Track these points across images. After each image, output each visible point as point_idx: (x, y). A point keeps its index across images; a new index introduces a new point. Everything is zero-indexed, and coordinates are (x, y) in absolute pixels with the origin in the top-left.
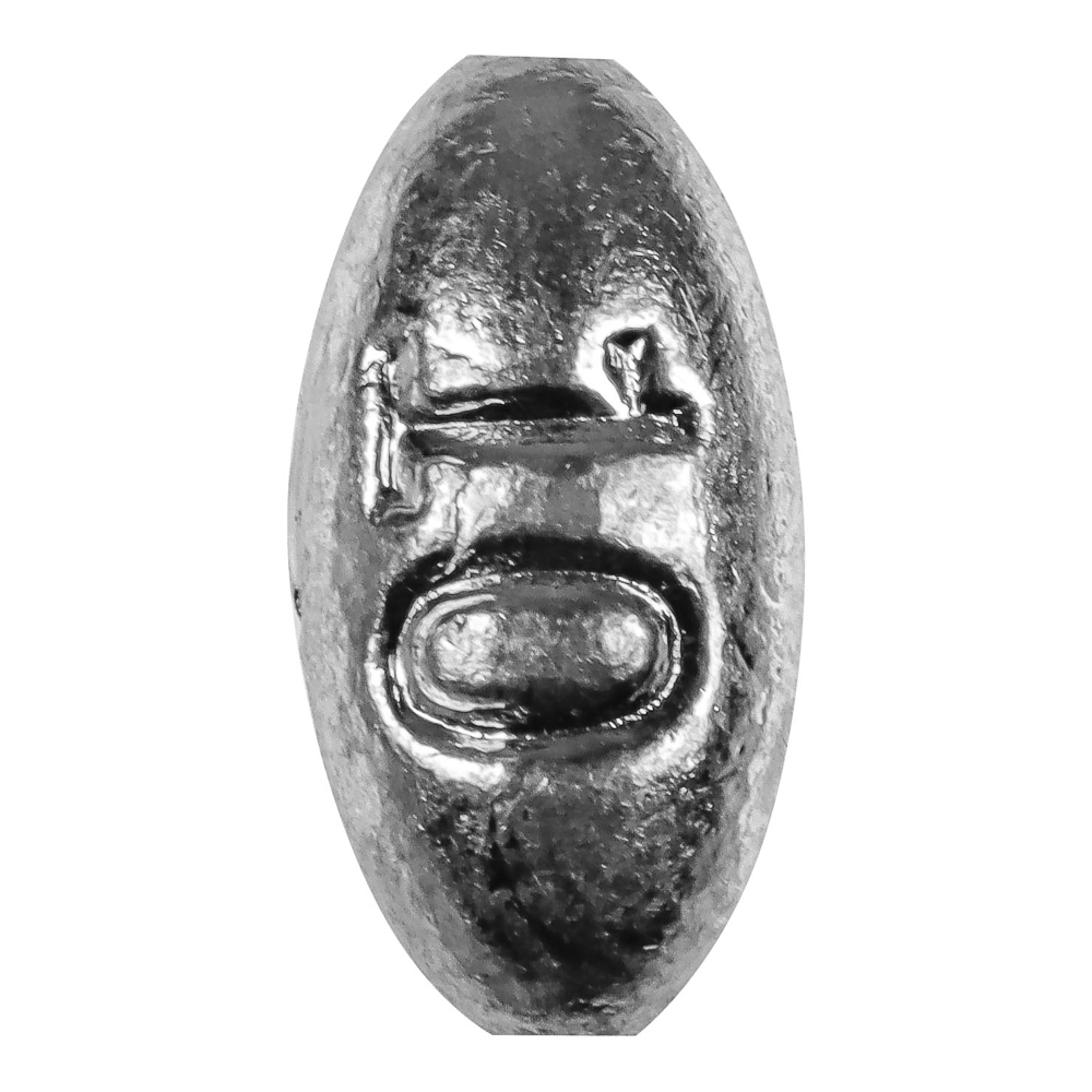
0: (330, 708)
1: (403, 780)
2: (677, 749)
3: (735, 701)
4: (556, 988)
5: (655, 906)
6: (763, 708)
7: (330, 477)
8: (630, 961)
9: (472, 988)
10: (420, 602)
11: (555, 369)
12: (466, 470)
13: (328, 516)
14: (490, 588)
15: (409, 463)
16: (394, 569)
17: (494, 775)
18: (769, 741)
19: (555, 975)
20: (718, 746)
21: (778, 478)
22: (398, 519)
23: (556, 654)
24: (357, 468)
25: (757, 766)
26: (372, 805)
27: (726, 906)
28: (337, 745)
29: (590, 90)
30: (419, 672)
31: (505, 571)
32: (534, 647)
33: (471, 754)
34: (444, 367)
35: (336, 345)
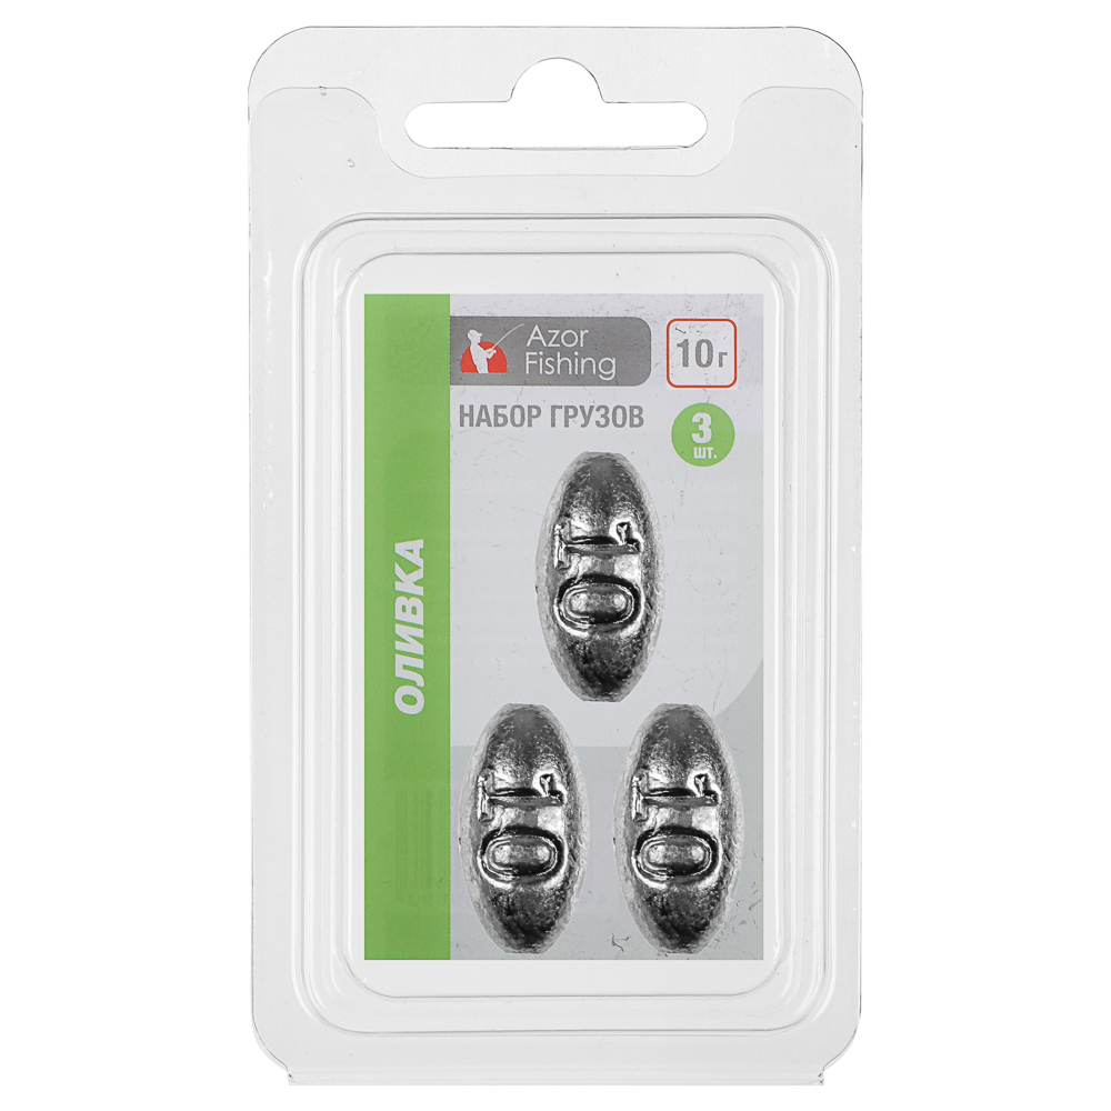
0: (544, 616)
1: (562, 635)
2: (632, 630)
3: (647, 618)
4: (600, 690)
5: (626, 669)
6: (655, 619)
7: (546, 558)
8: (619, 683)
9: (578, 689)
10: (568, 590)
11: (604, 532)
12: (580, 557)
13: (545, 567)
14: (586, 587)
15: (566, 555)
16: (561, 582)
17: (586, 635)
18: (656, 628)
19: (599, 686)
20: (643, 629)
21: (660, 561)
22: (563, 569)
23: (602, 604)
24: (553, 556)
25: (653, 634)
26: (554, 642)
27: (643, 670)
28: (545, 626)
29: (615, 461)
30: (567, 608)
31: (590, 583)
32: (597, 603)
33: (580, 629)
34: (576, 530)
35: (548, 524)
